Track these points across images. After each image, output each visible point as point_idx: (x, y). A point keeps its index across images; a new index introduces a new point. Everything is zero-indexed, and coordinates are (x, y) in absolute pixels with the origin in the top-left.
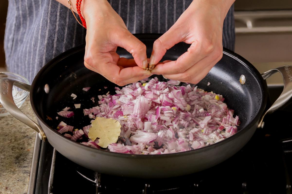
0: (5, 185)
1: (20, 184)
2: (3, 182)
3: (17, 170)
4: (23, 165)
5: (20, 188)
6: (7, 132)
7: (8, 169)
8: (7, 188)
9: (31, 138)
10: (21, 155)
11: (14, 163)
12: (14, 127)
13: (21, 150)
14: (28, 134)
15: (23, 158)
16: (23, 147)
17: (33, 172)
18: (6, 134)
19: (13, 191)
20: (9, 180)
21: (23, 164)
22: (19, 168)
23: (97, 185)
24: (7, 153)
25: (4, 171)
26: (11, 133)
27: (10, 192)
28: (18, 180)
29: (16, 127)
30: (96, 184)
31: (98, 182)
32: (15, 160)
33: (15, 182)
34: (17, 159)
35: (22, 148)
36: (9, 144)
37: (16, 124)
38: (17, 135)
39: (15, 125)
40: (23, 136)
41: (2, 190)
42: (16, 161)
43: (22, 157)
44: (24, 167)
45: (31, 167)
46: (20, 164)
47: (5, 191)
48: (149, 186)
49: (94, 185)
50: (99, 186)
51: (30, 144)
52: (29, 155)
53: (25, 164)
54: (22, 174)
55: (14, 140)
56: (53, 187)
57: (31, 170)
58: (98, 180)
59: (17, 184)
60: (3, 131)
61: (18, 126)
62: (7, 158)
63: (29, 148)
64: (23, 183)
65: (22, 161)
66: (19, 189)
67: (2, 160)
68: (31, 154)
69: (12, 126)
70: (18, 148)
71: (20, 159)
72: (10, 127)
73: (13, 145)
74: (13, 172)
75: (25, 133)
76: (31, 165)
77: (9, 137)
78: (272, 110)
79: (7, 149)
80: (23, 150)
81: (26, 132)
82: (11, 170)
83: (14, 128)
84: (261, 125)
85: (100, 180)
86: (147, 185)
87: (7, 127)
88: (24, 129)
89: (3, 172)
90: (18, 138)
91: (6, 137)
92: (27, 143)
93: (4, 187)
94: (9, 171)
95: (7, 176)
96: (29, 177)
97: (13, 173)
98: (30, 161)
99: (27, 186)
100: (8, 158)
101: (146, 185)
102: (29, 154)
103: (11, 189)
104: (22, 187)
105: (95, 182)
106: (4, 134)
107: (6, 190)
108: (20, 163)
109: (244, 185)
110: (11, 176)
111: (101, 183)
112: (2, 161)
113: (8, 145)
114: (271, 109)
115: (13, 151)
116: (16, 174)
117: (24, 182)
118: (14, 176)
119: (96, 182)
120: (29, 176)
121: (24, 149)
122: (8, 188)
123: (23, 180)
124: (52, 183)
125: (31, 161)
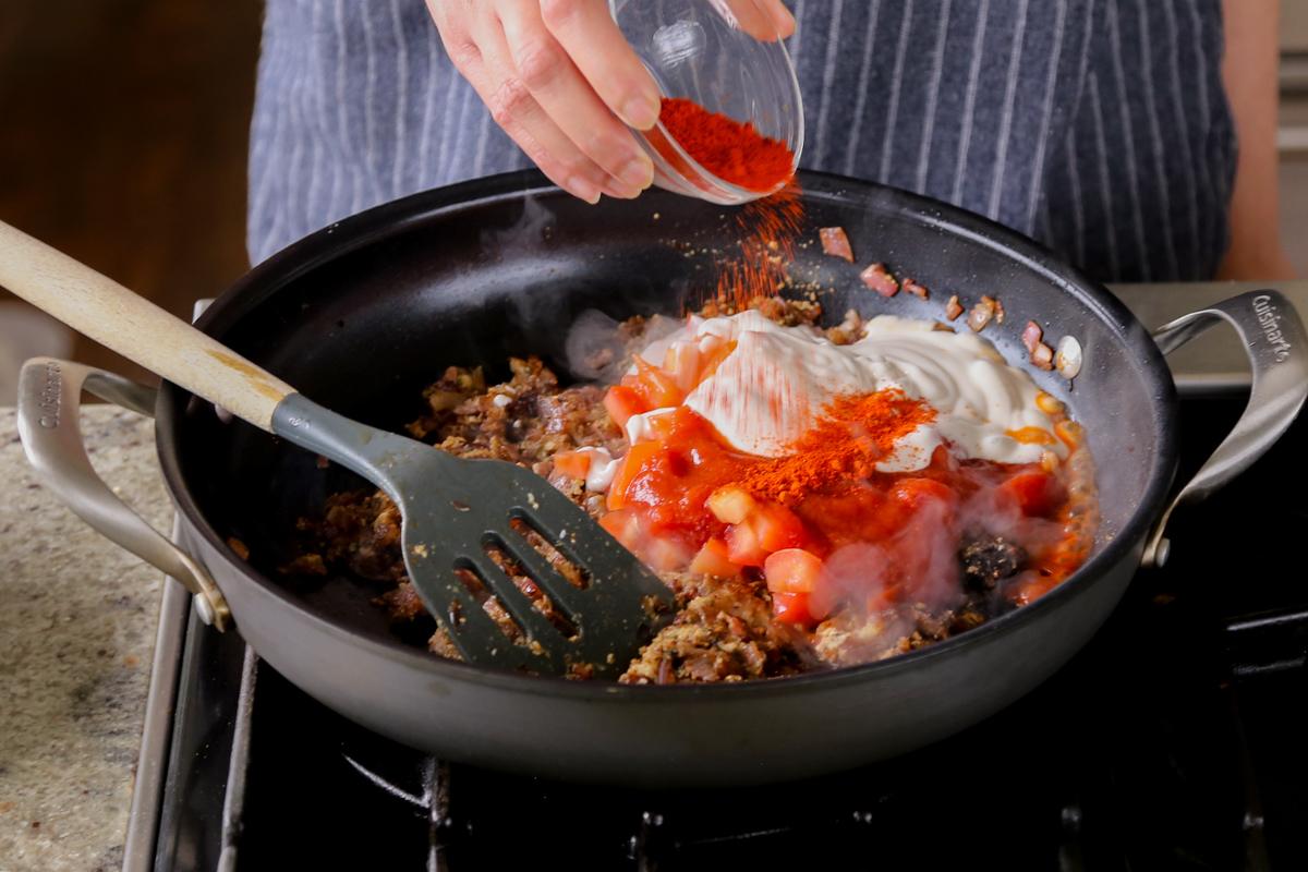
0: (28, 814)
1: (95, 805)
2: (21, 798)
3: (80, 746)
4: (107, 726)
5: (93, 825)
6: (38, 581)
7: (43, 744)
8: (36, 825)
9: (141, 610)
10: (96, 682)
11: (68, 714)
12: (67, 561)
13: (101, 661)
14: (128, 590)
15: (108, 695)
16: (107, 649)
17: (149, 756)
18: (34, 593)
19: (62, 836)
20: (45, 789)
21: (109, 719)
22: (92, 739)
23: (435, 816)
24: (36, 674)
25: (24, 749)
26: (57, 586)
27: (53, 840)
28: (86, 792)
29: (78, 560)
30: (428, 811)
31: (440, 805)
32: (70, 702)
33: (71, 799)
34: (82, 700)
35: (102, 653)
36: (48, 632)
37: (74, 547)
38: (82, 597)
39: (72, 552)
40: (109, 602)
41: (15, 834)
42: (74, 706)
43: (102, 692)
44: (112, 733)
45: (142, 734)
46: (94, 722)
47: (29, 838)
48: (659, 820)
49: (418, 815)
50: (443, 819)
51: (139, 636)
52: (131, 683)
53: (115, 720)
54: (104, 762)
55: (68, 619)
56: (241, 827)
57: (140, 746)
58: (438, 793)
59: (82, 809)
60: (22, 576)
61: (84, 558)
62: (35, 696)
63: (132, 651)
64: (106, 804)
65: (103, 706)
66: (88, 828)
67: (18, 701)
68: (142, 679)
69: (58, 558)
70: (84, 651)
71: (92, 699)
72: (52, 560)
73: (62, 637)
74: (64, 755)
75: (117, 587)
76: (143, 726)
77: (46, 602)
78: (1203, 487)
79: (38, 655)
80: (108, 659)
81: (120, 580)
82: (53, 746)
83: (67, 564)
84: (1156, 551)
85: (447, 795)
86: (652, 818)
87: (40, 562)
88: (112, 568)
89: (22, 755)
90: (83, 609)
91: (36, 604)
92: (125, 632)
93: (24, 819)
94: (48, 749)
95: (38, 772)
96: (133, 778)
97: (62, 759)
98: (137, 707)
99: (123, 814)
100: (44, 693)
101: (646, 816)
102: (133, 678)
103: (56, 828)
104: (104, 821)
105: (425, 801)
106: (25, 589)
107: (32, 832)
108: (95, 718)
109: (1071, 815)
110: (56, 770)
111: (452, 807)
112: (16, 706)
113: (42, 639)
114: (1200, 483)
115: (63, 662)
116: (78, 766)
117: (109, 800)
118: (70, 772)
119: (427, 806)
120: (135, 772)
121: (112, 656)
122: (42, 827)
123: (106, 790)
124: (238, 810)
125: (140, 709)
